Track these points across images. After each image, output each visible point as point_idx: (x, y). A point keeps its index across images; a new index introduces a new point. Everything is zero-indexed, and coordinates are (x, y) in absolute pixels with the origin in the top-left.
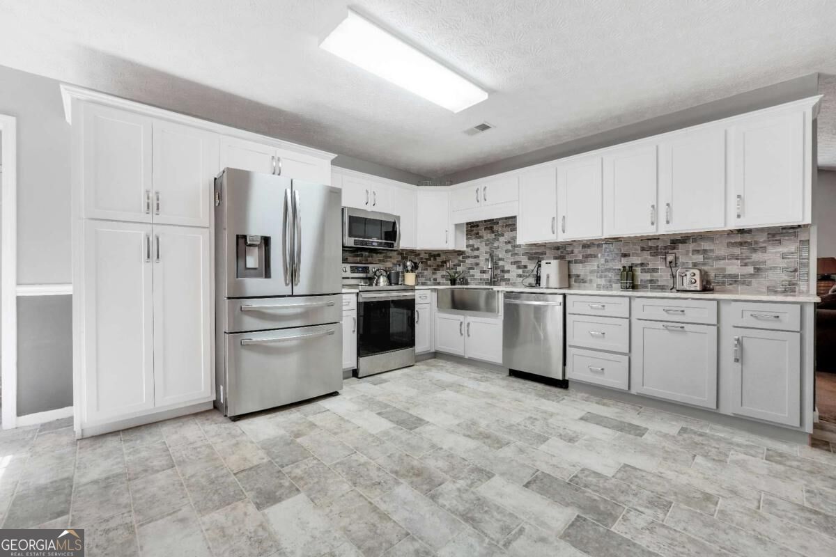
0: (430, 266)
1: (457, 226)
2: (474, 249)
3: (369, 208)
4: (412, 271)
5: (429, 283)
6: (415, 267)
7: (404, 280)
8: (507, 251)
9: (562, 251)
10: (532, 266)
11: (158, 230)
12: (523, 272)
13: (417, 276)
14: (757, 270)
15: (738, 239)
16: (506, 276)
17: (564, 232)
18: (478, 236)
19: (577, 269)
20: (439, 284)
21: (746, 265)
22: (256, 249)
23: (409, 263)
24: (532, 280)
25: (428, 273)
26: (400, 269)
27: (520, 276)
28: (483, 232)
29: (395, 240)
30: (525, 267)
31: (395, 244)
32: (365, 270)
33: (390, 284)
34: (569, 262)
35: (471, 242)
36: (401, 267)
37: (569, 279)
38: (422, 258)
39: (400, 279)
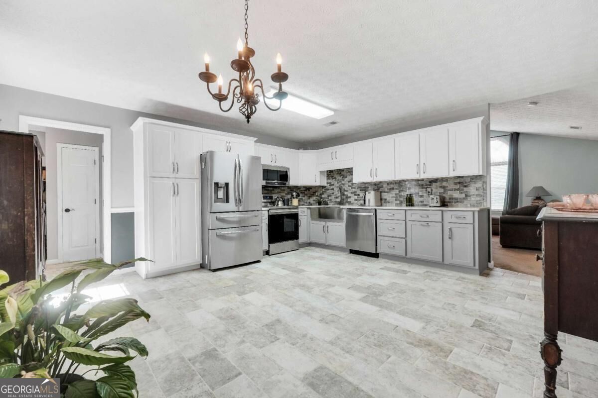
0: (306, 195)
1: (321, 172)
2: (331, 185)
3: (273, 164)
4: (296, 198)
5: (306, 204)
6: (298, 196)
7: (292, 203)
8: (349, 186)
9: (378, 187)
10: (361, 195)
11: (177, 181)
12: (358, 197)
13: (299, 201)
14: (466, 195)
15: (458, 180)
16: (349, 200)
17: (376, 176)
18: (333, 178)
19: (385, 196)
20: (311, 205)
21: (462, 193)
22: (222, 189)
23: (294, 194)
24: (362, 202)
25: (305, 198)
26: (289, 196)
27: (356, 200)
28: (336, 175)
29: (287, 181)
30: (359, 195)
31: (287, 183)
32: (271, 198)
33: (284, 205)
34: (381, 192)
35: (329, 181)
36: (290, 195)
37: (381, 201)
38: (301, 190)
39: (290, 202)
